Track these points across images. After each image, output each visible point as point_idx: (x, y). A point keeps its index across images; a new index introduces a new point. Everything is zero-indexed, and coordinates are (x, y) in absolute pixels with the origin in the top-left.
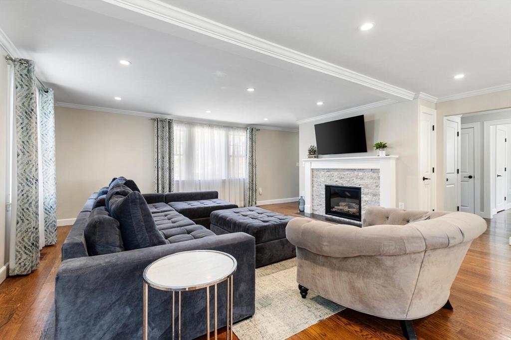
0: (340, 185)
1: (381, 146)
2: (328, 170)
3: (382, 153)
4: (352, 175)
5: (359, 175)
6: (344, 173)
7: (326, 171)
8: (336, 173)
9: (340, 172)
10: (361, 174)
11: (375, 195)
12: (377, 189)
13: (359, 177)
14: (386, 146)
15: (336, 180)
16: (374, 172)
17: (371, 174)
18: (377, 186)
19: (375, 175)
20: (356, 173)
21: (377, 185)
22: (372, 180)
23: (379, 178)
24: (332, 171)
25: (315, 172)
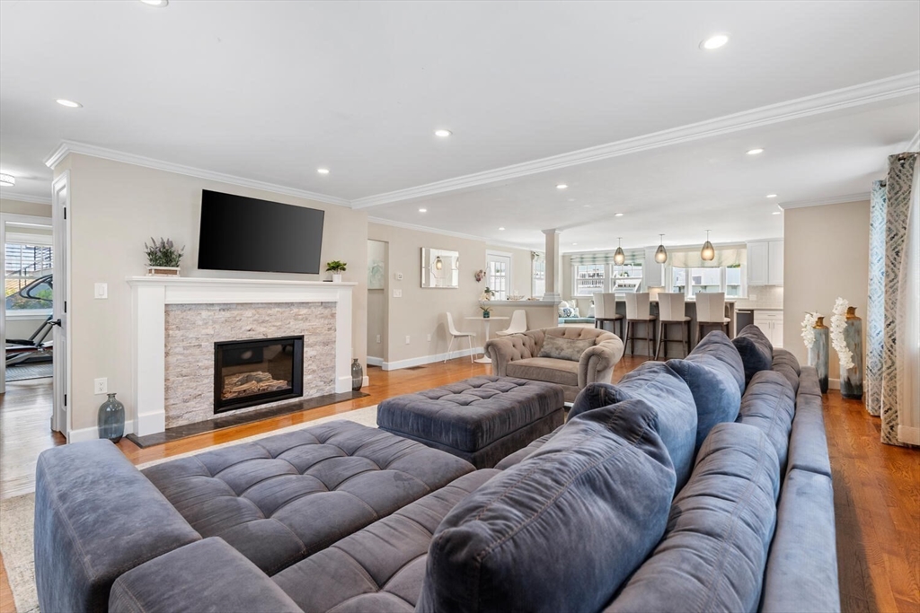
0: (261, 337)
1: (336, 267)
2: (226, 307)
3: (337, 277)
4: (286, 314)
5: (301, 313)
6: (269, 312)
7: (217, 308)
8: (249, 313)
9: (260, 311)
10: (304, 311)
11: (326, 344)
12: (331, 334)
13: (300, 317)
14: (344, 269)
15: (248, 328)
16: (325, 307)
17: (320, 310)
18: (329, 329)
19: (327, 312)
20: (295, 310)
21: (330, 326)
22: (322, 321)
23: (333, 315)
24: (236, 309)
25: (174, 313)
